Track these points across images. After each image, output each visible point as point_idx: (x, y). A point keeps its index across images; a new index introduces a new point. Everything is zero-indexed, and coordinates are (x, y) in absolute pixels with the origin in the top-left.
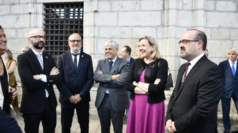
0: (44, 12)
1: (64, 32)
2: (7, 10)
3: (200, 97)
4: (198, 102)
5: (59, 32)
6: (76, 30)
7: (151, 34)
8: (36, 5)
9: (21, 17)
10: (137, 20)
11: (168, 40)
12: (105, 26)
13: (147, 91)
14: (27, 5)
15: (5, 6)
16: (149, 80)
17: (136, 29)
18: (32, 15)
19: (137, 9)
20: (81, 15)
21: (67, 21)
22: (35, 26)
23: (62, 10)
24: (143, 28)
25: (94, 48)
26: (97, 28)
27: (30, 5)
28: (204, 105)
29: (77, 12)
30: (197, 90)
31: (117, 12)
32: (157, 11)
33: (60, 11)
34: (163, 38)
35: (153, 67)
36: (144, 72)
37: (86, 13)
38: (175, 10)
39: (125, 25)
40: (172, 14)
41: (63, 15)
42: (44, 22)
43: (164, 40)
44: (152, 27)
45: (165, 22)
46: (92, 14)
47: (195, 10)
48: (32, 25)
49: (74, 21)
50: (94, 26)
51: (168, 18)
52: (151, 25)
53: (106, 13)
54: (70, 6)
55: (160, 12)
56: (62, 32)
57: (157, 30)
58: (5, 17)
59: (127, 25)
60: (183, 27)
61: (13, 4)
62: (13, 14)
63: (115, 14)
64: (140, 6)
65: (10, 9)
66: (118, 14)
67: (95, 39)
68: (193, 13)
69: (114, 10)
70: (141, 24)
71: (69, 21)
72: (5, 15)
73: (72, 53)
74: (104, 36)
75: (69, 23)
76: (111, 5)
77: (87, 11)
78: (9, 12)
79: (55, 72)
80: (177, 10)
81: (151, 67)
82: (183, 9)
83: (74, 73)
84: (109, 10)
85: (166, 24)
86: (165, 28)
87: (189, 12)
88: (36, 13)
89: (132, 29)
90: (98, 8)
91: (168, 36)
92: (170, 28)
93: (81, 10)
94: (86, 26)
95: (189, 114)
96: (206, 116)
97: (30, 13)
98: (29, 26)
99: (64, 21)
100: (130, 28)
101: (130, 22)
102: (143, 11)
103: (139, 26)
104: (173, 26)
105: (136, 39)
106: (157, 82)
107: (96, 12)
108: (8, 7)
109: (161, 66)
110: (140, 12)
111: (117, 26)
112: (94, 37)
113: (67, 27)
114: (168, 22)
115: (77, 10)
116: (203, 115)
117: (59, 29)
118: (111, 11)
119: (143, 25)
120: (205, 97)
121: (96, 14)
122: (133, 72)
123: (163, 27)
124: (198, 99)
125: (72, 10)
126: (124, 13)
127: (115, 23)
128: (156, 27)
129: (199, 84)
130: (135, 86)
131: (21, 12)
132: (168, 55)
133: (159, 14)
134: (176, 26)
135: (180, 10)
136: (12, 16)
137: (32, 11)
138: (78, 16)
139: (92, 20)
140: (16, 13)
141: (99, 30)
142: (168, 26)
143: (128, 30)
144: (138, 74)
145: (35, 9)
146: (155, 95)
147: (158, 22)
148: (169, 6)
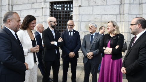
0: (50, 7)
1: (61, 18)
2: (30, 6)
3: (140, 55)
4: (139, 58)
5: (59, 18)
6: (68, 17)
7: (114, 19)
8: (46, 3)
9: (38, 10)
10: (104, 11)
11: (124, 23)
12: (85, 15)
13: (111, 52)
14: (41, 3)
15: (29, 4)
16: (113, 46)
17: (104, 16)
18: (44, 9)
19: (104, 4)
20: (71, 8)
21: (63, 12)
22: (45, 15)
23: (60, 6)
24: (108, 16)
25: (79, 28)
26: (80, 16)
27: (42, 3)
28: (142, 59)
29: (69, 7)
30: (139, 51)
31: (93, 6)
32: (117, 5)
33: (59, 6)
34: (120, 22)
35: (115, 39)
36: (109, 41)
37: (74, 7)
38: (128, 4)
39: (97, 14)
40: (126, 7)
41: (61, 8)
42: (50, 13)
43: (121, 23)
44: (113, 15)
45: (122, 12)
46: (78, 8)
47: (141, 4)
48: (44, 15)
49: (67, 12)
50: (79, 15)
51: (124, 9)
52: (113, 14)
53: (86, 7)
54: (65, 3)
55: (118, 6)
56: (60, 18)
57: (116, 17)
58: (29, 10)
59: (99, 13)
60: (133, 15)
61: (33, 3)
62: (33, 9)
63: (91, 7)
64: (106, 2)
65: (32, 6)
66: (93, 7)
67: (80, 22)
68: (140, 5)
69: (91, 5)
70: (107, 13)
71: (64, 12)
72: (29, 9)
73: (69, 31)
74: (85, 21)
75: (64, 13)
76: (89, 2)
77: (75, 6)
78: (31, 8)
79: (60, 40)
80: (130, 4)
81: (114, 38)
82: (133, 4)
83: (70, 42)
84: (88, 5)
85: (122, 13)
86: (122, 15)
87: (137, 5)
88: (46, 8)
89: (101, 16)
90: (81, 4)
91: (124, 20)
92: (125, 15)
93: (71, 5)
94: (74, 15)
95: (134, 64)
96: (143, 65)
97: (43, 8)
98: (42, 15)
99: (62, 12)
100: (100, 16)
101: (100, 12)
102: (108, 5)
103: (106, 15)
104: (127, 14)
105: (104, 22)
106: (117, 47)
107: (80, 6)
108: (31, 4)
109: (119, 38)
110: (106, 6)
111: (92, 15)
112: (79, 21)
113: (63, 15)
114: (124, 12)
115: (69, 5)
116: (141, 65)
117: (59, 17)
118: (89, 6)
119: (108, 14)
120: (143, 55)
121: (80, 7)
122: (104, 42)
123: (121, 15)
124: (139, 56)
125: (66, 5)
126: (97, 7)
127: (91, 13)
128: (116, 15)
129: (140, 48)
130: (105, 50)
131: (38, 7)
132: (123, 32)
133: (118, 7)
134: (129, 14)
135: (132, 4)
136: (33, 10)
137: (44, 7)
138: (69, 9)
139: (78, 11)
140: (35, 8)
141: (82, 17)
142: (124, 14)
143: (99, 17)
144: (106, 42)
145: (45, 5)
146: (116, 55)
147: (117, 12)
148: (124, 2)
